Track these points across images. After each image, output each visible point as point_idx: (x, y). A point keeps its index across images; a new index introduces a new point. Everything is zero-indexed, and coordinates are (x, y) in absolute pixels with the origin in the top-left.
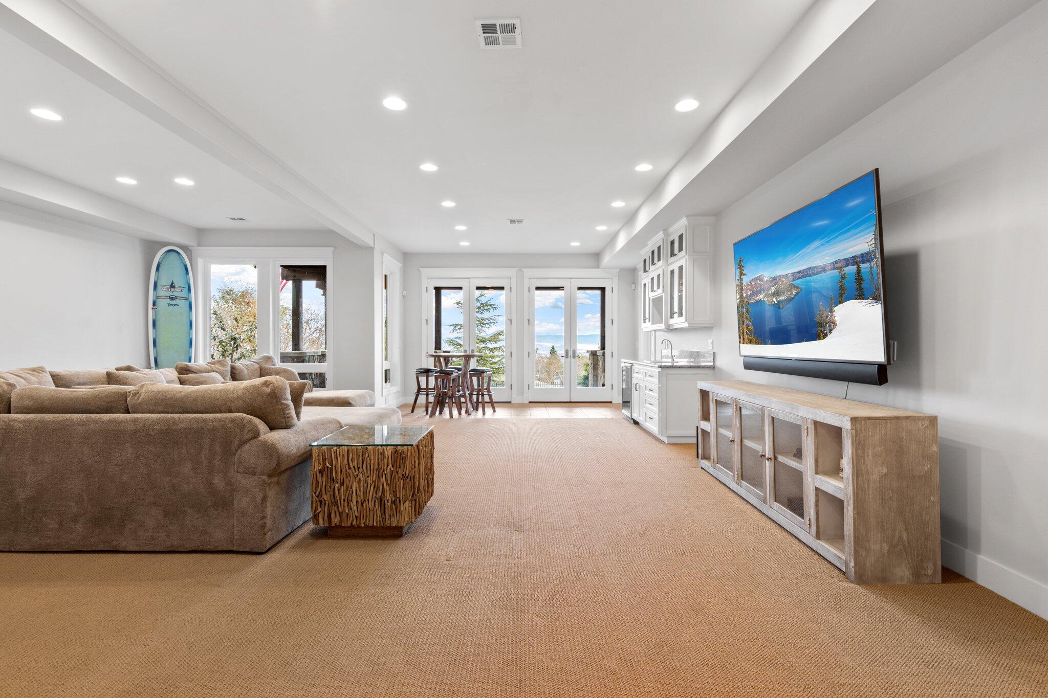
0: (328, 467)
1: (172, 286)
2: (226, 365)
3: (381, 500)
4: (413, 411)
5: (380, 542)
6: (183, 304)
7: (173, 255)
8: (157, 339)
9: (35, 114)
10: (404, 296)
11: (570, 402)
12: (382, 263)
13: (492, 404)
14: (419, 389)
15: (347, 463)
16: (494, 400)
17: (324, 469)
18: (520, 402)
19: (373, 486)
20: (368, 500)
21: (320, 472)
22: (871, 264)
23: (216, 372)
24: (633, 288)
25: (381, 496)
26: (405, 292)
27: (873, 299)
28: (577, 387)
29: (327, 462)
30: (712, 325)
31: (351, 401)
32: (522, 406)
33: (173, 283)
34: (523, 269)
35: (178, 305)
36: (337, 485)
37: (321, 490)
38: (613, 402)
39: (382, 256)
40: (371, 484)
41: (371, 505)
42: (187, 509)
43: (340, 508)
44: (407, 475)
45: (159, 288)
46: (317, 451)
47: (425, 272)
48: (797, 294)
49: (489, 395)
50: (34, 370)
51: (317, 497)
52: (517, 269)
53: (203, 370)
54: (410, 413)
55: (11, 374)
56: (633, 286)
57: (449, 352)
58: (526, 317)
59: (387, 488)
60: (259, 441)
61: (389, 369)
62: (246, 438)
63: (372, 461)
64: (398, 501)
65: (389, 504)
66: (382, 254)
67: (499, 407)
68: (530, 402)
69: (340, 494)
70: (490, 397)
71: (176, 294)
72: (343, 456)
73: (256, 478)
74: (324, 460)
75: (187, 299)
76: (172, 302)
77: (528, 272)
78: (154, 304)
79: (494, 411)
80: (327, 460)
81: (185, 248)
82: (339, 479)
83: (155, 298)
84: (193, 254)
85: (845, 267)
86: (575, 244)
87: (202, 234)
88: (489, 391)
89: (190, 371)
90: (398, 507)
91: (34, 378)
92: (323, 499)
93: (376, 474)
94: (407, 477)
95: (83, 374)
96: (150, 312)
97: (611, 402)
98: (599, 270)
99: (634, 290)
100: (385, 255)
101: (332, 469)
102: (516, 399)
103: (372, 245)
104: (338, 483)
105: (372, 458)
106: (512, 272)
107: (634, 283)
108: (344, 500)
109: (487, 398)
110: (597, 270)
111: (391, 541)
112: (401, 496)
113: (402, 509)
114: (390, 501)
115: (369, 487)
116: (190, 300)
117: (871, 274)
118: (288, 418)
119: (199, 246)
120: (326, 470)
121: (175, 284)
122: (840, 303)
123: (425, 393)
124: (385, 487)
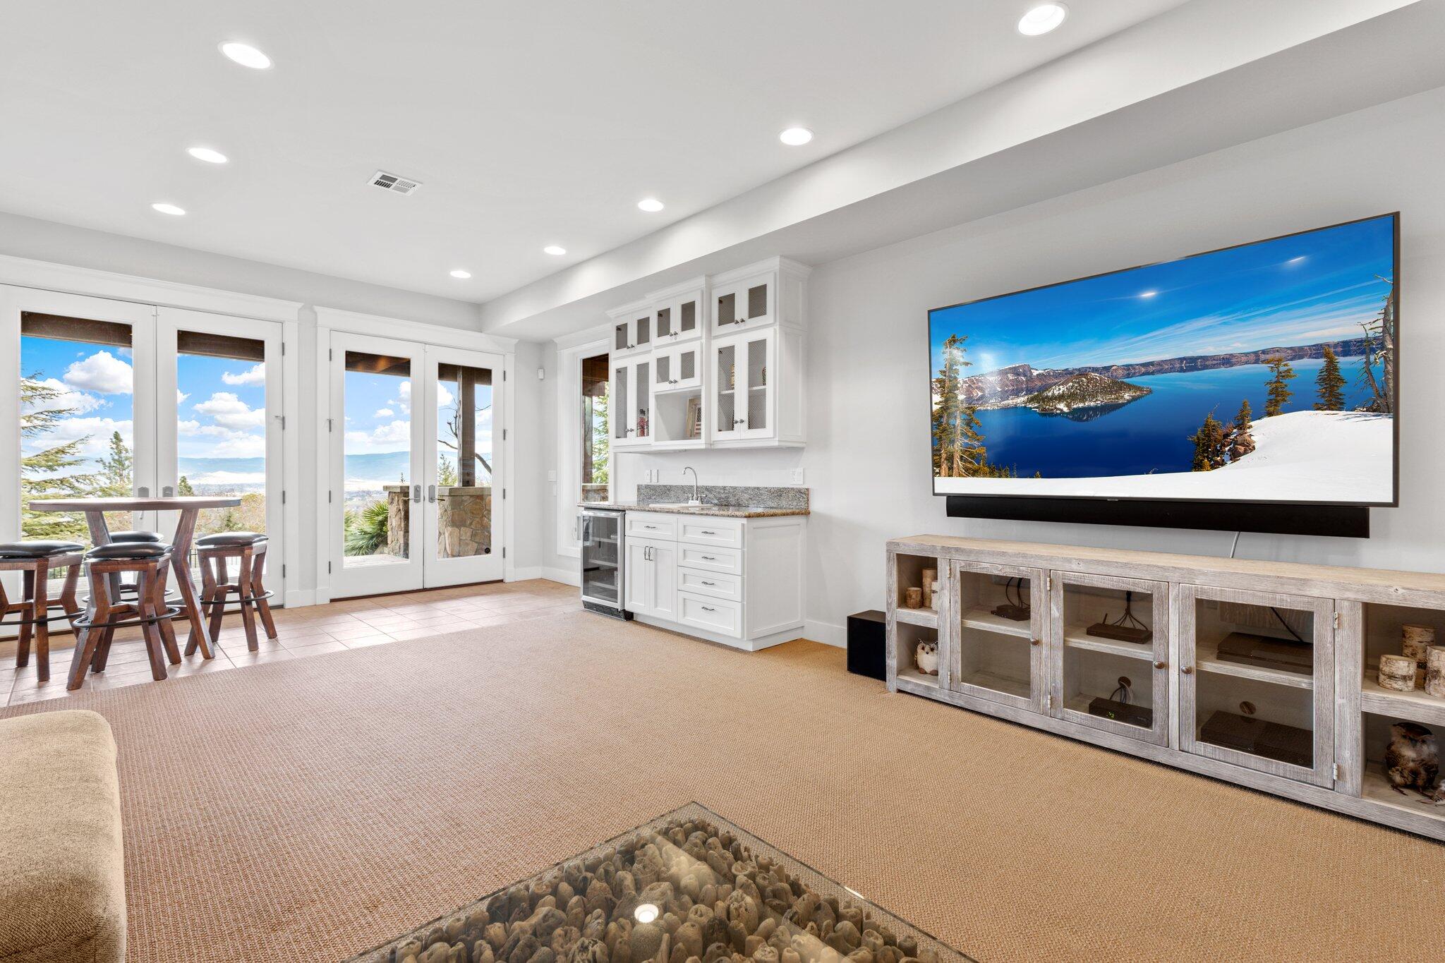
11: (424, 590)
13: (269, 618)
18: (309, 602)
22: (1368, 358)
24: (541, 376)
27: (1367, 411)
28: (441, 558)
30: (804, 445)
34: (317, 308)
38: (507, 580)
48: (1134, 399)
49: (259, 601)
52: (299, 305)
56: (541, 372)
58: (323, 415)
68: (332, 601)
70: (263, 604)
77: (327, 317)
85: (1291, 360)
86: (461, 274)
88: (259, 591)
97: (501, 581)
98: (482, 335)
99: (542, 379)
102: (297, 598)
106: (289, 310)
107: (541, 367)
110: (480, 334)
117: (1369, 373)
122: (1270, 414)
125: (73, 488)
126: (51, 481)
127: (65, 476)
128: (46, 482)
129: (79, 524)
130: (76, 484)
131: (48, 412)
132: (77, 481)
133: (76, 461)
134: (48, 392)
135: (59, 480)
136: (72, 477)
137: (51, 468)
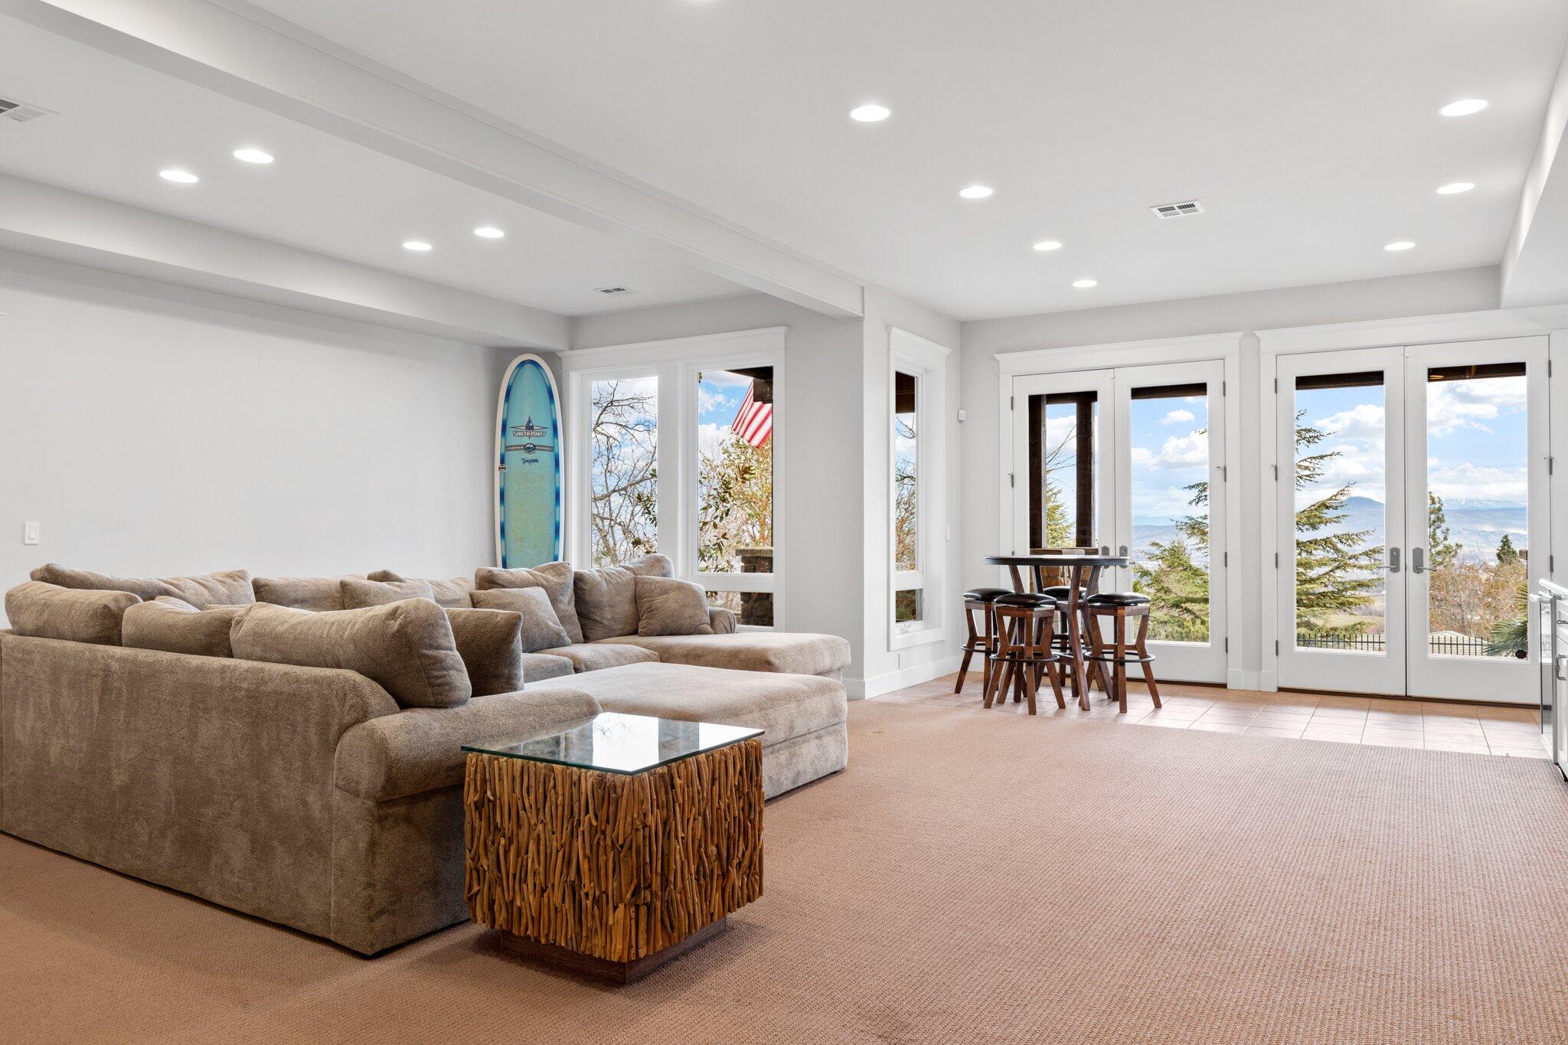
0: (489, 800)
1: (530, 427)
2: (564, 574)
3: (574, 889)
4: (958, 690)
5: (573, 985)
6: (545, 457)
7: (528, 368)
8: (506, 523)
9: (241, 158)
10: (961, 421)
11: (1408, 699)
12: (889, 350)
13: (1152, 685)
14: (973, 638)
15: (519, 796)
16: (1156, 676)
17: (484, 803)
18: (1252, 686)
19: (560, 854)
20: (553, 885)
21: (477, 808)
23: (542, 586)
25: (574, 882)
26: (961, 412)
28: (1430, 655)
29: (488, 787)
31: (773, 659)
32: (1255, 699)
33: (529, 421)
34: (1258, 333)
35: (537, 461)
36: (503, 841)
37: (478, 847)
39: (889, 334)
40: (558, 851)
41: (557, 898)
42: (275, 843)
43: (506, 894)
44: (621, 841)
45: (509, 431)
46: (474, 761)
47: (1009, 362)
49: (1142, 663)
50: (230, 576)
51: (473, 859)
53: (518, 581)
54: (950, 695)
55: (194, 580)
57: (1060, 552)
58: (1268, 463)
59: (585, 866)
60: (363, 729)
61: (921, 590)
62: (347, 719)
63: (560, 798)
64: (604, 901)
65: (589, 903)
66: (888, 328)
67: (1173, 695)
68: (1280, 690)
69: (508, 861)
70: (1146, 667)
71: (535, 441)
72: (513, 779)
73: (359, 802)
74: (484, 781)
75: (552, 449)
76: (529, 457)
78: (502, 461)
79: (1158, 705)
80: (488, 783)
81: (551, 357)
82: (507, 829)
83: (503, 450)
84: (563, 365)
87: (574, 325)
88: (1143, 654)
89: (496, 583)
90: (605, 915)
91: (224, 589)
92: (482, 866)
93: (567, 829)
94: (622, 847)
95: (304, 583)
96: (497, 473)
100: (895, 331)
101: (494, 803)
102: (1239, 679)
103: (862, 315)
104: (504, 836)
105: (560, 792)
106: (1228, 344)
108: (514, 876)
109: (1133, 670)
110: (1494, 312)
111: (593, 991)
112: (610, 889)
113: (611, 922)
114: (591, 897)
115: (554, 857)
116: (556, 450)
118: (439, 685)
119: (572, 349)
120: (486, 805)
121: (534, 423)
123: (983, 648)
124: (581, 864)
125: (1337, 550)
126: (1316, 542)
127: (1329, 536)
128: (1311, 543)
129: (1343, 596)
130: (1340, 546)
131: (1311, 458)
132: (1341, 542)
133: (1338, 517)
134: (1311, 434)
135: (1323, 540)
136: (1335, 536)
137: (1314, 527)
